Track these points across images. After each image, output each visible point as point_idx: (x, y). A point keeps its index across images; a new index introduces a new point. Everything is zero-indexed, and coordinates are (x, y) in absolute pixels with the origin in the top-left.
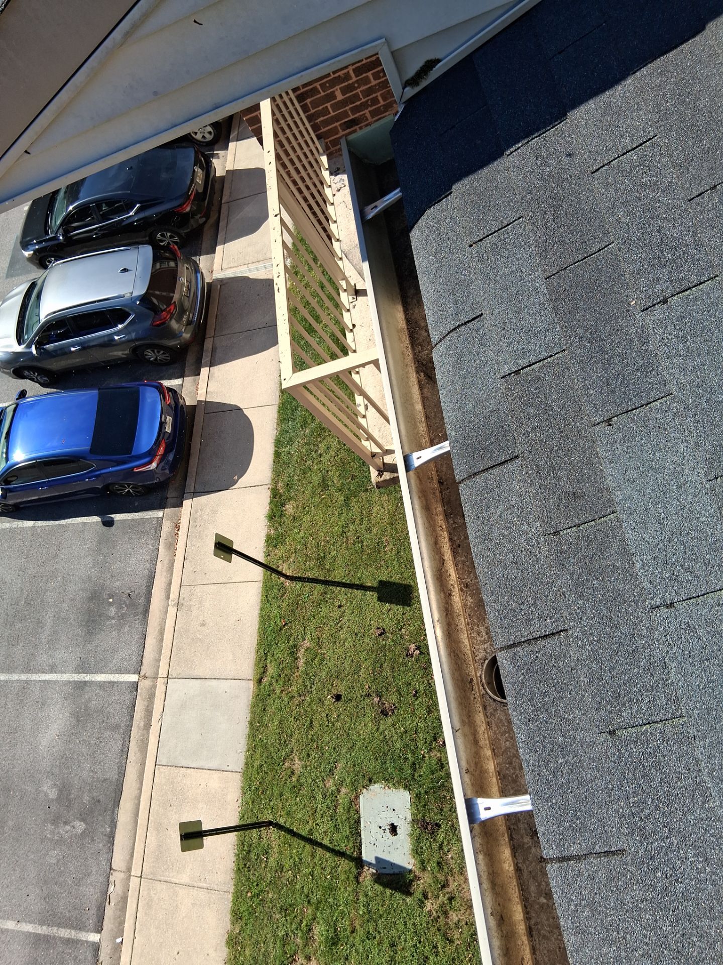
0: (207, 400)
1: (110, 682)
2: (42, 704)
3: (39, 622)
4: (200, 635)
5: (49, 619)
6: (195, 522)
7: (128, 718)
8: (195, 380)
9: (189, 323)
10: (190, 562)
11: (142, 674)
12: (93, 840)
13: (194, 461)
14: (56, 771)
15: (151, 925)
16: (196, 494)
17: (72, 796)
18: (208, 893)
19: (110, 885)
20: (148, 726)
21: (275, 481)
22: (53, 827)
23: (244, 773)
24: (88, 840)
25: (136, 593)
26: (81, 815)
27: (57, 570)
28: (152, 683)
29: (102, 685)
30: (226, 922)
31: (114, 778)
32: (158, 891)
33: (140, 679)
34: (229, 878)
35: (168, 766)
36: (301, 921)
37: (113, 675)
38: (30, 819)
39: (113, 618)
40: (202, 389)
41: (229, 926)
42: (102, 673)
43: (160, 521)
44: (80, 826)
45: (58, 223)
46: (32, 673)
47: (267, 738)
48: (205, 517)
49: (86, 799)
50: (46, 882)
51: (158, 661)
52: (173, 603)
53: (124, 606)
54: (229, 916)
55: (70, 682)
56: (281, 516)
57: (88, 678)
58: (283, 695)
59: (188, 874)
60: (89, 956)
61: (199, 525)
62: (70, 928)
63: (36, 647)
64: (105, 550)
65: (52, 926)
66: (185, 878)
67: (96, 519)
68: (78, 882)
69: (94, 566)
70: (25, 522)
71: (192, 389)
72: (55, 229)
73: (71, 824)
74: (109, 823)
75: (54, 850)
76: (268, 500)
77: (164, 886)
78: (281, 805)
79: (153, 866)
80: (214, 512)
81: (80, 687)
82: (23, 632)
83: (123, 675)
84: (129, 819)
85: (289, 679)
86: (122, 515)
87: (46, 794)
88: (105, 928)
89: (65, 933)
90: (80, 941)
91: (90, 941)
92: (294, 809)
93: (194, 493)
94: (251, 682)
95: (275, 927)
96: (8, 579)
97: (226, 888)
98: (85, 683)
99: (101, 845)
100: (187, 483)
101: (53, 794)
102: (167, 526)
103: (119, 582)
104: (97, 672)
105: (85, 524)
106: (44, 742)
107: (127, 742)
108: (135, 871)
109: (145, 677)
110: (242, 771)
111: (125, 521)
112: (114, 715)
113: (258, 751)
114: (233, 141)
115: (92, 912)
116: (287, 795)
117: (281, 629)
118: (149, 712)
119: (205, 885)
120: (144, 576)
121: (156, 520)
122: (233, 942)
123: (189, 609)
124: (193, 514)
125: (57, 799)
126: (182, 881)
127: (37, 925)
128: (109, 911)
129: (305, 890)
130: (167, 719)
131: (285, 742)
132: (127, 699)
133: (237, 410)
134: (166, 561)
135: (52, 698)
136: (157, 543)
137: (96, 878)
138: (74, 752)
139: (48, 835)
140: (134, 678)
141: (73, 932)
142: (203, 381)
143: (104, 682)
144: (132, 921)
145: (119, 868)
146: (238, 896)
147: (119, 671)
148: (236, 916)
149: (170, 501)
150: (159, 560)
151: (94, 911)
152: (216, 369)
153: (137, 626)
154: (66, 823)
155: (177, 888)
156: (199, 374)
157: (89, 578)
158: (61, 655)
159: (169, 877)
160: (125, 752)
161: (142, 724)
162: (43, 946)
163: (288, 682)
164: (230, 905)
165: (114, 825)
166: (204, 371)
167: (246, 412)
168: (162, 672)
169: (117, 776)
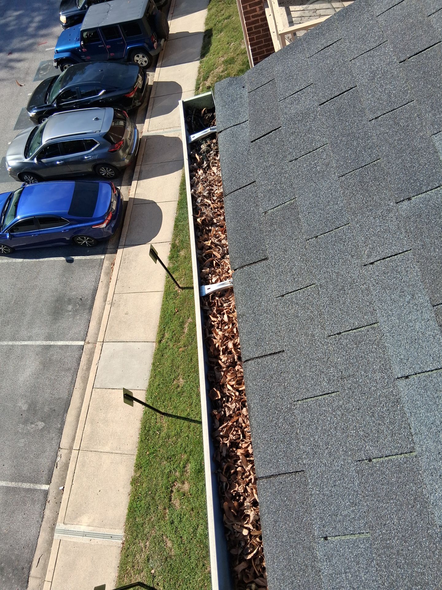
0: (135, 197)
1: (66, 346)
2: (21, 358)
3: (23, 313)
4: (124, 319)
5: (29, 311)
6: (124, 260)
7: (76, 365)
8: (128, 188)
9: (129, 154)
10: (121, 281)
11: (87, 341)
12: (49, 432)
13: (125, 229)
14: (28, 394)
15: (83, 476)
16: (125, 246)
17: (38, 408)
18: (121, 456)
19: (58, 457)
20: (88, 369)
21: (174, 240)
22: (23, 426)
23: (147, 391)
24: (46, 432)
25: (85, 298)
26: (42, 418)
27: (36, 285)
28: (92, 346)
29: (61, 347)
30: (131, 472)
31: (65, 397)
32: (90, 457)
33: (85, 344)
34: (135, 447)
35: (101, 388)
36: (180, 463)
37: (68, 342)
38: (8, 422)
39: (70, 311)
40: (133, 192)
41: (133, 474)
42: (62, 340)
43: (102, 261)
44: (41, 425)
45: (54, 98)
46: (17, 341)
47: (163, 370)
48: (130, 258)
49: (46, 409)
50: (16, 457)
51: (98, 334)
52: (108, 303)
53: (77, 305)
54: (133, 468)
55: (41, 346)
56: (178, 257)
57: (52, 343)
58: (174, 347)
59: (109, 446)
60: (41, 498)
61: (126, 262)
62: (30, 483)
63: (20, 327)
64: (67, 275)
65: (18, 482)
66: (107, 449)
67: (63, 259)
68: (37, 456)
69: (60, 284)
70: (17, 259)
71: (126, 192)
72: (51, 101)
73: (35, 424)
74: (60, 422)
75: (23, 439)
76: (170, 250)
77: (93, 454)
78: (170, 404)
79: (88, 443)
80: (137, 255)
81: (47, 348)
82: (12, 319)
83: (75, 342)
84: (73, 420)
85: (179, 339)
86: (79, 257)
87: (20, 408)
88: (53, 481)
89: (26, 485)
90: (36, 489)
91: (42, 490)
92: (178, 405)
93: (124, 245)
94: (155, 343)
95: (163, 468)
96: (4, 290)
97: (133, 453)
98: (50, 346)
99: (54, 435)
100: (121, 240)
101: (25, 407)
102: (106, 264)
103: (75, 292)
104: (58, 340)
105: (55, 261)
106: (21, 379)
107: (75, 378)
108: (76, 446)
109: (89, 343)
110: (146, 389)
111: (80, 260)
112: (67, 363)
113: (158, 378)
114: (158, 67)
115: (45, 473)
116: (174, 397)
117: (174, 314)
118: (90, 362)
119: (119, 452)
120: (90, 289)
121: (100, 260)
122: (135, 482)
123: (119, 306)
124: (123, 256)
125: (27, 410)
126: (106, 451)
127: (8, 482)
128: (56, 472)
129: (184, 445)
130: (102, 363)
131: (174, 371)
132: (76, 354)
133: (152, 204)
134: (105, 282)
135: (28, 354)
136: (100, 272)
137: (49, 453)
138: (41, 383)
139: (20, 431)
140: (82, 343)
141: (32, 485)
142: (133, 187)
143: (62, 345)
144: (72, 475)
145: (65, 447)
146: (140, 456)
147: (72, 339)
148: (138, 467)
149: (109, 250)
150: (100, 281)
151: (46, 472)
152: (142, 182)
153: (85, 316)
154: (32, 423)
155: (102, 454)
156: (131, 185)
157: (57, 290)
158: (36, 330)
159: (97, 449)
160: (73, 383)
161: (85, 368)
162: (12, 494)
163: (178, 341)
164: (135, 461)
165: (63, 423)
166: (134, 183)
167: (158, 204)
168: (100, 339)
169: (67, 396)
